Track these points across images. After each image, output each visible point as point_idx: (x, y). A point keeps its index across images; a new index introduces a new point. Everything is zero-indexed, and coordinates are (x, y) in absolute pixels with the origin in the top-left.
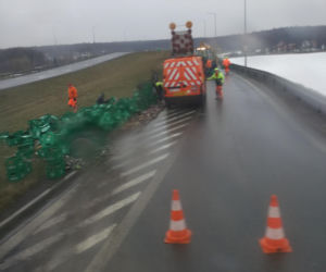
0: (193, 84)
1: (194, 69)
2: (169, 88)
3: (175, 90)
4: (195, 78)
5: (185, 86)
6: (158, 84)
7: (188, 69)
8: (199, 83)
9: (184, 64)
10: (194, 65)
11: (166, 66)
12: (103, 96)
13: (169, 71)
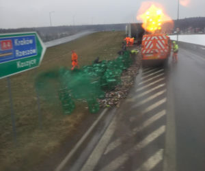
0: (162, 51)
1: (163, 41)
2: (146, 54)
3: (149, 55)
4: (163, 47)
5: (156, 53)
6: (133, 51)
7: (159, 41)
8: (166, 51)
9: (157, 38)
10: (163, 39)
11: (144, 39)
12: (98, 58)
13: (146, 43)
